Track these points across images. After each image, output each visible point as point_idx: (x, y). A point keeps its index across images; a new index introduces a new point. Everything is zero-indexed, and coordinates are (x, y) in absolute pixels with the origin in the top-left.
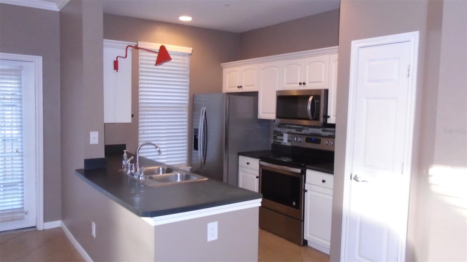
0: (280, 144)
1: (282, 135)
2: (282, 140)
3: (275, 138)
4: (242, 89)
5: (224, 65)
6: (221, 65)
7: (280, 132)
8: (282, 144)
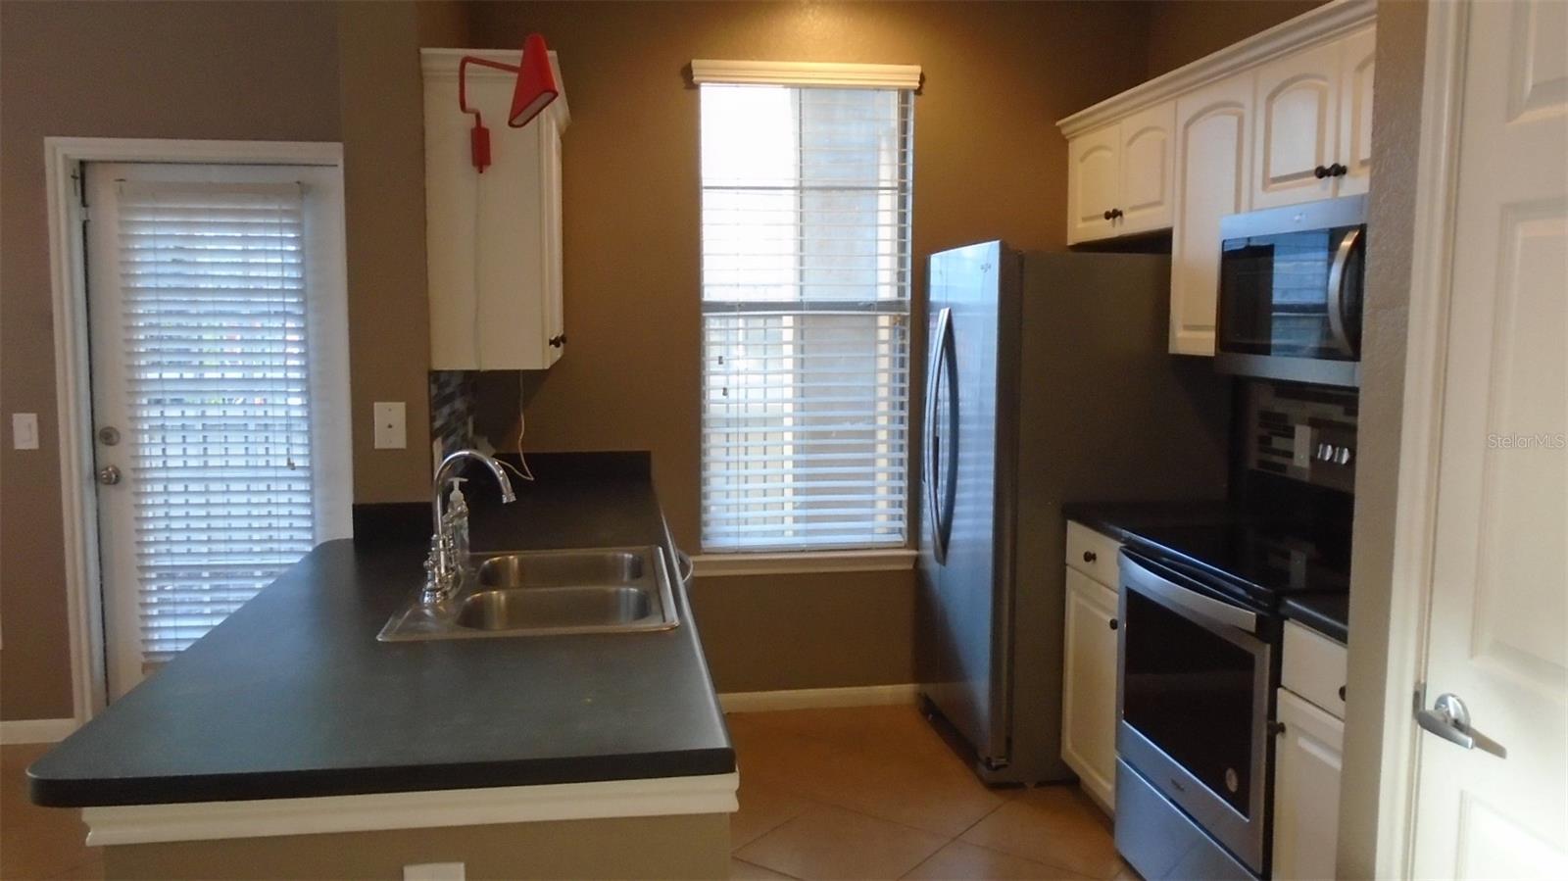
0: (1283, 475)
1: (1290, 434)
2: (1290, 455)
3: (1265, 441)
4: (1121, 222)
5: (1068, 124)
6: (1059, 128)
7: (1283, 418)
8: (1291, 475)
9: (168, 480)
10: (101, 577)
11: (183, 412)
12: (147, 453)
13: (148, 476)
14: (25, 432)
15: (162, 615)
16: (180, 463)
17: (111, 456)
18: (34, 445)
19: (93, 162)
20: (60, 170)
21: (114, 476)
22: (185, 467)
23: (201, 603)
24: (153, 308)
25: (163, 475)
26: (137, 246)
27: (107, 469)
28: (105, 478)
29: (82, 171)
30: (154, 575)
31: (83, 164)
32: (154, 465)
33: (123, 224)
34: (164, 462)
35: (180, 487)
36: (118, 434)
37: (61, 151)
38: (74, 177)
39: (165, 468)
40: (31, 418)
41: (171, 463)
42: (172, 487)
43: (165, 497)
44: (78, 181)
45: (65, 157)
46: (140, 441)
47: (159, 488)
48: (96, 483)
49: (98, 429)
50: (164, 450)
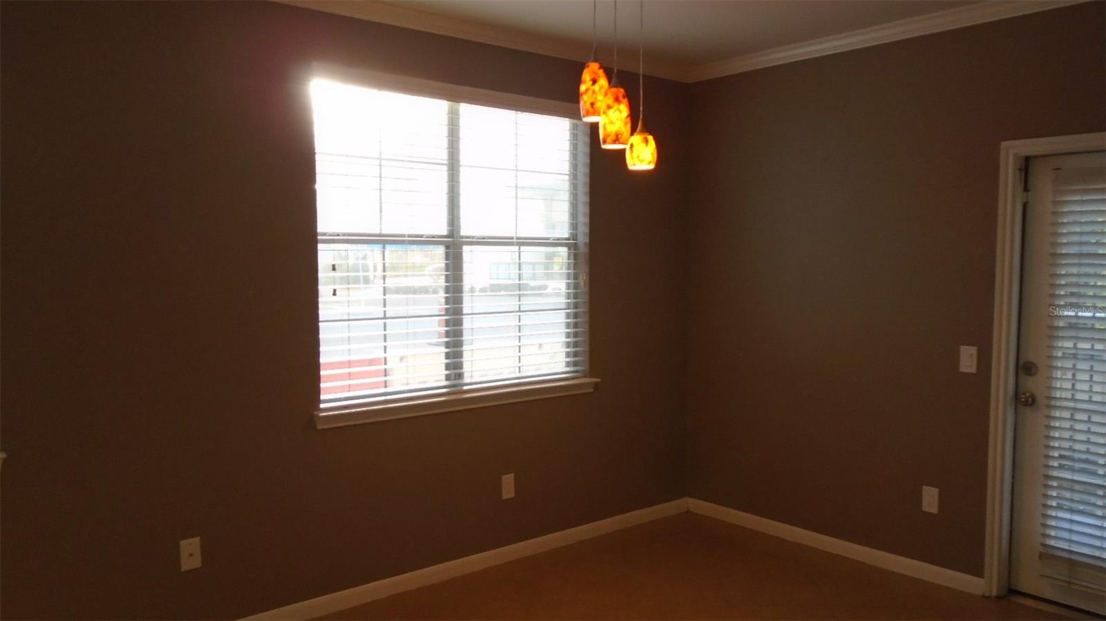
9: (1076, 409)
10: (1013, 477)
11: (1092, 366)
12: (1058, 386)
13: (1058, 404)
14: (968, 359)
15: (1059, 507)
16: (1085, 397)
17: (1030, 384)
18: (973, 370)
19: (1036, 157)
20: (1011, 166)
21: (1030, 400)
22: (1090, 401)
23: (1095, 505)
24: (1074, 270)
25: (1071, 404)
26: (1065, 221)
27: (1024, 394)
28: (1025, 401)
29: (1026, 166)
30: (1055, 484)
31: (1027, 159)
32: (1063, 396)
33: (1055, 203)
34: (1073, 395)
35: (1084, 417)
36: (1036, 368)
37: (1012, 150)
38: (1020, 170)
39: (1073, 399)
40: (973, 350)
41: (1079, 396)
42: (1078, 416)
43: (1072, 423)
44: (1023, 173)
45: (1015, 155)
46: (1054, 376)
47: (1067, 415)
48: (1016, 402)
49: (1022, 362)
50: (1073, 385)
